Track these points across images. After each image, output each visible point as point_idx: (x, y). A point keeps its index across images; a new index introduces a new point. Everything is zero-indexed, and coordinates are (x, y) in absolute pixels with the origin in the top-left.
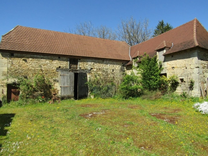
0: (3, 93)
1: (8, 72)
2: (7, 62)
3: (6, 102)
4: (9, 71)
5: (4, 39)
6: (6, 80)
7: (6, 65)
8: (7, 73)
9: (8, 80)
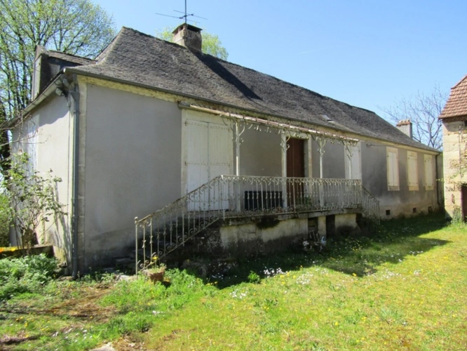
0: (454, 202)
1: (461, 160)
2: (457, 140)
3: (460, 220)
4: (463, 157)
5: (453, 93)
6: (459, 176)
7: (457, 145)
8: (459, 162)
9: (462, 176)
